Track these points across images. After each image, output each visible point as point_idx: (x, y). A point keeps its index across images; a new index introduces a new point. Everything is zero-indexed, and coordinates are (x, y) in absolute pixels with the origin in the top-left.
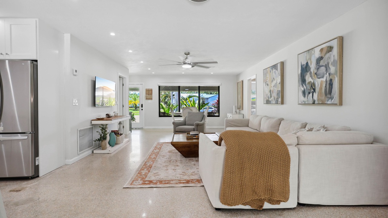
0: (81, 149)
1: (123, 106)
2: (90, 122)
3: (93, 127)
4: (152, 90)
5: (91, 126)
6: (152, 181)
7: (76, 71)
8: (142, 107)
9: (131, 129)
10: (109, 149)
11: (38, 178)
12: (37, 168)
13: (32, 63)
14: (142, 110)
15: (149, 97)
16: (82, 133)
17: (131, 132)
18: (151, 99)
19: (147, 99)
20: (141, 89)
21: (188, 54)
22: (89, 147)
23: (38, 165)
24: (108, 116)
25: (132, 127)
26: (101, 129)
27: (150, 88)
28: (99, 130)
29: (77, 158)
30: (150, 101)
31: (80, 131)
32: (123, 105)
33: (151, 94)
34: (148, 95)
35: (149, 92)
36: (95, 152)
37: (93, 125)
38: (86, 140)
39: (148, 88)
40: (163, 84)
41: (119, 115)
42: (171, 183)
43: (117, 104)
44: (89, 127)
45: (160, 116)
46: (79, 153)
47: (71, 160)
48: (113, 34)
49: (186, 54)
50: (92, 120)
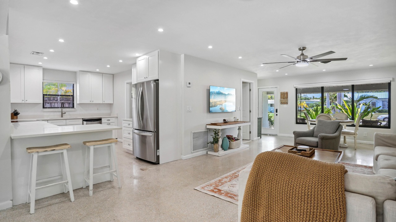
0: (195, 148)
1: (250, 112)
2: (205, 126)
3: (209, 131)
4: (288, 94)
5: (206, 130)
6: (221, 190)
7: (189, 83)
8: (277, 112)
9: (260, 134)
10: (221, 152)
11: (159, 165)
12: (158, 157)
13: (155, 82)
14: (277, 115)
15: (284, 101)
16: (196, 136)
17: (261, 138)
18: (287, 103)
19: (282, 103)
20: (275, 92)
21: (303, 49)
22: (203, 148)
23: (159, 156)
24: (225, 122)
25: (262, 132)
26: (214, 133)
27: (286, 91)
28: (213, 134)
29: (190, 156)
30: (285, 106)
31: (194, 133)
32: (250, 110)
33: (287, 98)
34: (283, 99)
35: (284, 96)
36: (209, 153)
37: (208, 129)
38: (201, 141)
39: (283, 91)
40: (301, 86)
41: (239, 120)
42: (235, 198)
43: (239, 110)
44: (204, 130)
45: (297, 123)
46: (192, 152)
47: (185, 156)
48: (210, 47)
49: (301, 50)
50: (207, 125)
